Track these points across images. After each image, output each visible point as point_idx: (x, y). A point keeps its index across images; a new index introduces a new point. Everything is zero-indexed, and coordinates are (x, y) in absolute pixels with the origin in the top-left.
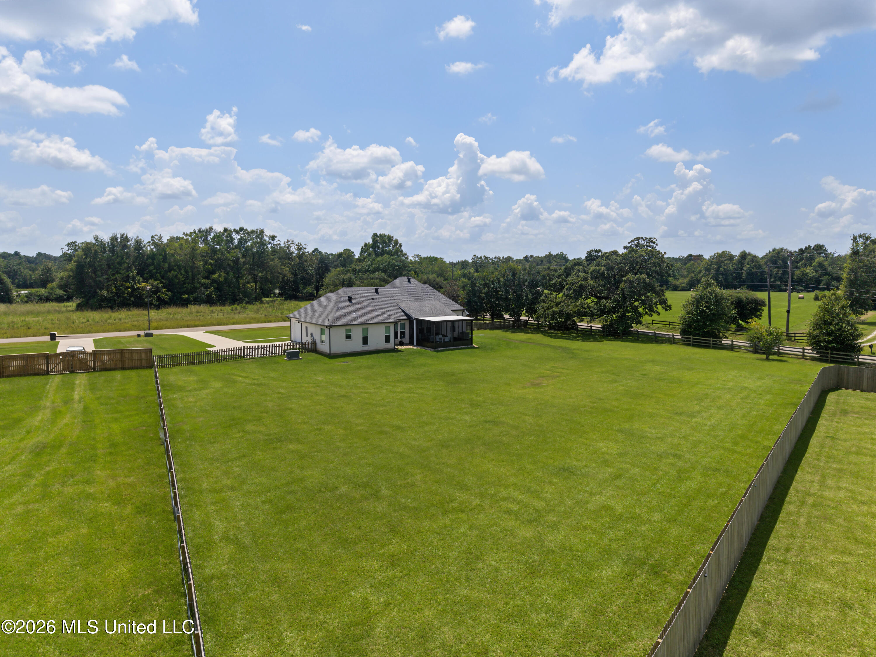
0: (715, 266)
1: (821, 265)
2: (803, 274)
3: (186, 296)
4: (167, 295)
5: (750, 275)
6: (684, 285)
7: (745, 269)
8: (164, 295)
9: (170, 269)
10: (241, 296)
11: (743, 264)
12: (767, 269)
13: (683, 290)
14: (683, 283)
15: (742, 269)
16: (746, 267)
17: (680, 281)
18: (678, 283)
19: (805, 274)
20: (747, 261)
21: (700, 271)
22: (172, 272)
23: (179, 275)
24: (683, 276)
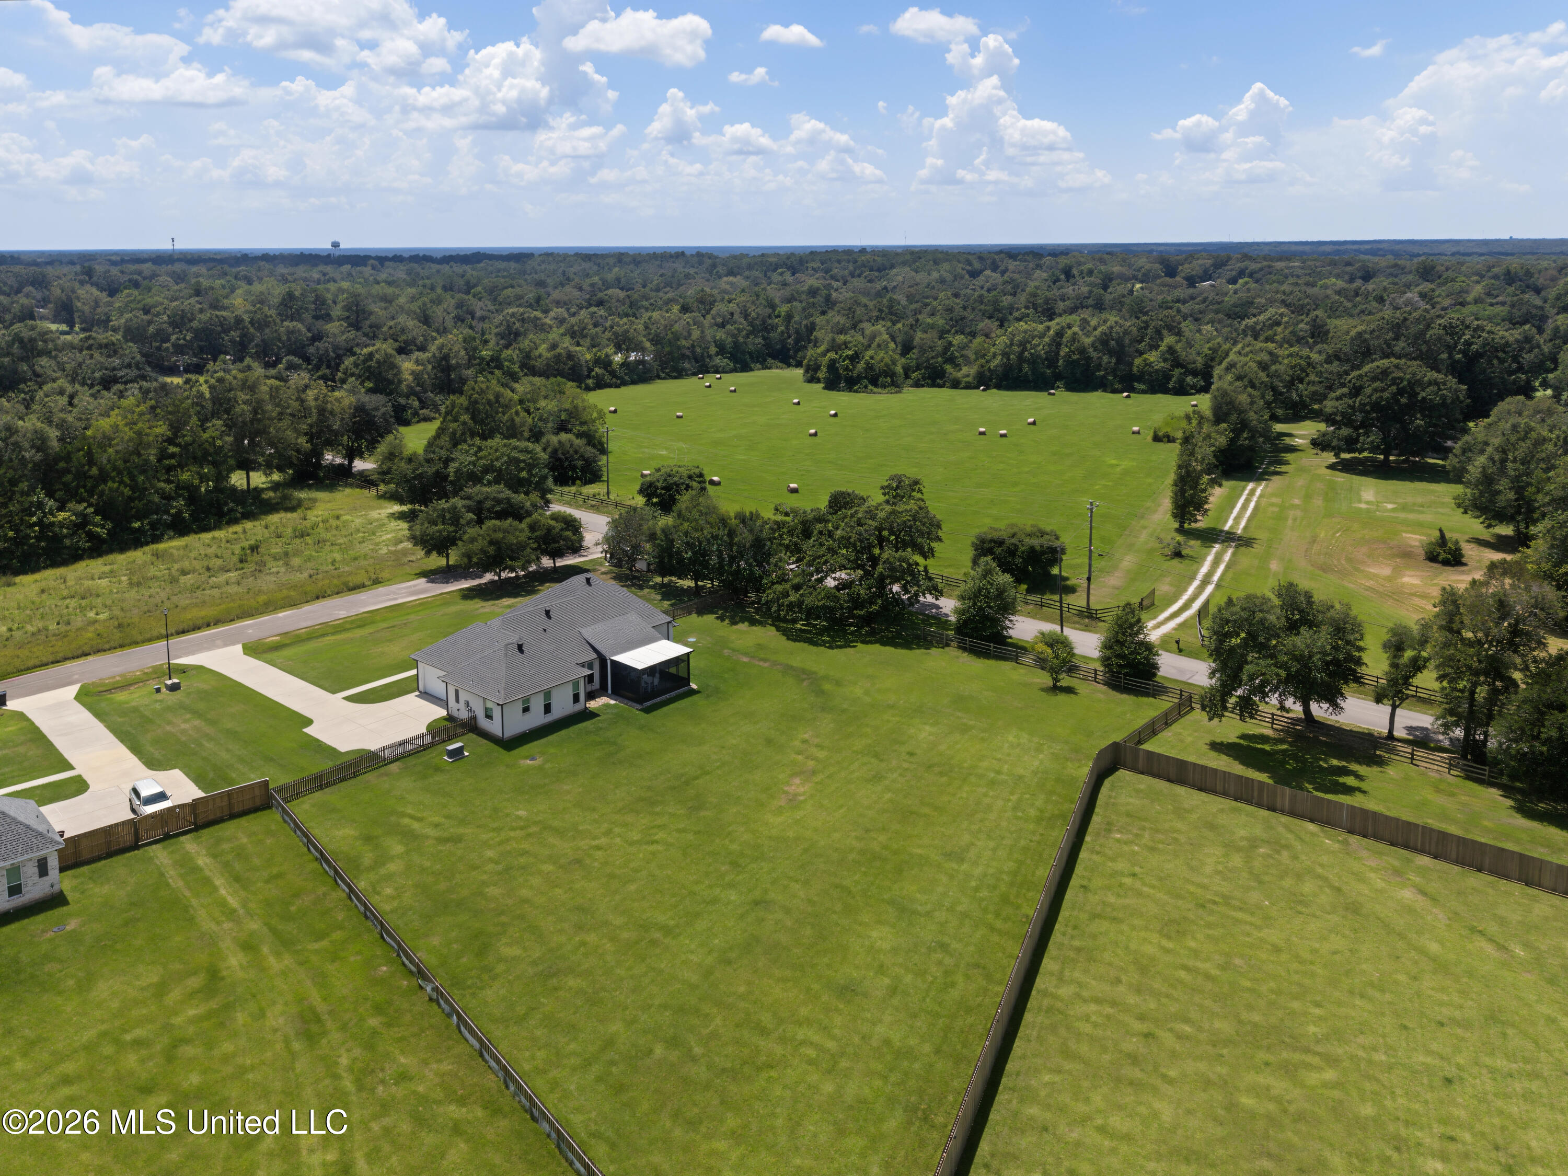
0: (1016, 348)
1: (1171, 350)
2: (1146, 365)
3: (136, 525)
4: (103, 527)
5: (1070, 363)
6: (969, 379)
7: (1062, 354)
8: (98, 530)
9: (103, 477)
10: (231, 505)
11: (1059, 344)
12: (1095, 355)
13: (968, 387)
14: (968, 376)
15: (1058, 354)
16: (1064, 351)
17: (965, 370)
18: (959, 375)
19: (1148, 364)
20: (1064, 340)
21: (994, 355)
22: (110, 484)
23: (122, 488)
24: (968, 362)
